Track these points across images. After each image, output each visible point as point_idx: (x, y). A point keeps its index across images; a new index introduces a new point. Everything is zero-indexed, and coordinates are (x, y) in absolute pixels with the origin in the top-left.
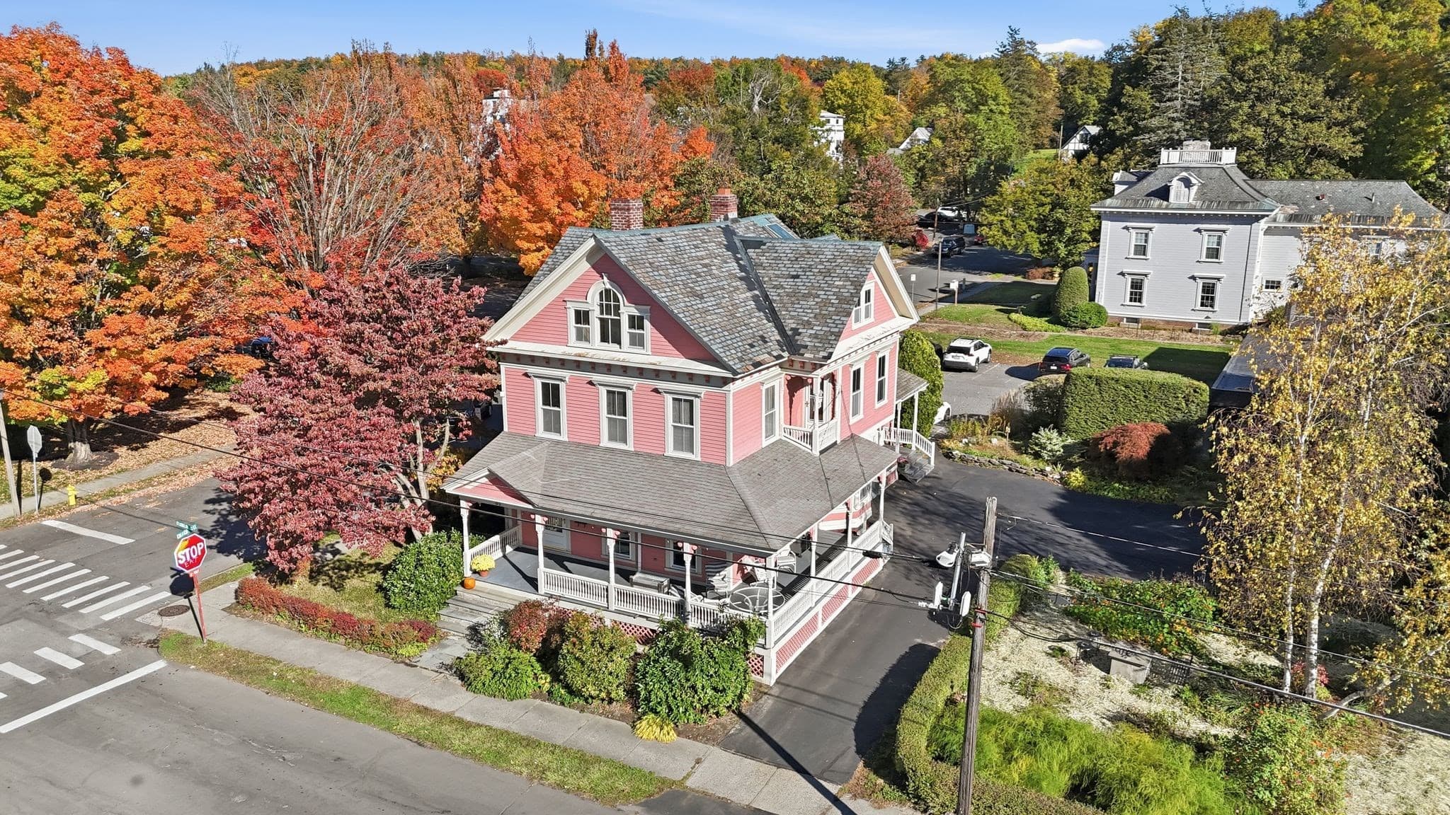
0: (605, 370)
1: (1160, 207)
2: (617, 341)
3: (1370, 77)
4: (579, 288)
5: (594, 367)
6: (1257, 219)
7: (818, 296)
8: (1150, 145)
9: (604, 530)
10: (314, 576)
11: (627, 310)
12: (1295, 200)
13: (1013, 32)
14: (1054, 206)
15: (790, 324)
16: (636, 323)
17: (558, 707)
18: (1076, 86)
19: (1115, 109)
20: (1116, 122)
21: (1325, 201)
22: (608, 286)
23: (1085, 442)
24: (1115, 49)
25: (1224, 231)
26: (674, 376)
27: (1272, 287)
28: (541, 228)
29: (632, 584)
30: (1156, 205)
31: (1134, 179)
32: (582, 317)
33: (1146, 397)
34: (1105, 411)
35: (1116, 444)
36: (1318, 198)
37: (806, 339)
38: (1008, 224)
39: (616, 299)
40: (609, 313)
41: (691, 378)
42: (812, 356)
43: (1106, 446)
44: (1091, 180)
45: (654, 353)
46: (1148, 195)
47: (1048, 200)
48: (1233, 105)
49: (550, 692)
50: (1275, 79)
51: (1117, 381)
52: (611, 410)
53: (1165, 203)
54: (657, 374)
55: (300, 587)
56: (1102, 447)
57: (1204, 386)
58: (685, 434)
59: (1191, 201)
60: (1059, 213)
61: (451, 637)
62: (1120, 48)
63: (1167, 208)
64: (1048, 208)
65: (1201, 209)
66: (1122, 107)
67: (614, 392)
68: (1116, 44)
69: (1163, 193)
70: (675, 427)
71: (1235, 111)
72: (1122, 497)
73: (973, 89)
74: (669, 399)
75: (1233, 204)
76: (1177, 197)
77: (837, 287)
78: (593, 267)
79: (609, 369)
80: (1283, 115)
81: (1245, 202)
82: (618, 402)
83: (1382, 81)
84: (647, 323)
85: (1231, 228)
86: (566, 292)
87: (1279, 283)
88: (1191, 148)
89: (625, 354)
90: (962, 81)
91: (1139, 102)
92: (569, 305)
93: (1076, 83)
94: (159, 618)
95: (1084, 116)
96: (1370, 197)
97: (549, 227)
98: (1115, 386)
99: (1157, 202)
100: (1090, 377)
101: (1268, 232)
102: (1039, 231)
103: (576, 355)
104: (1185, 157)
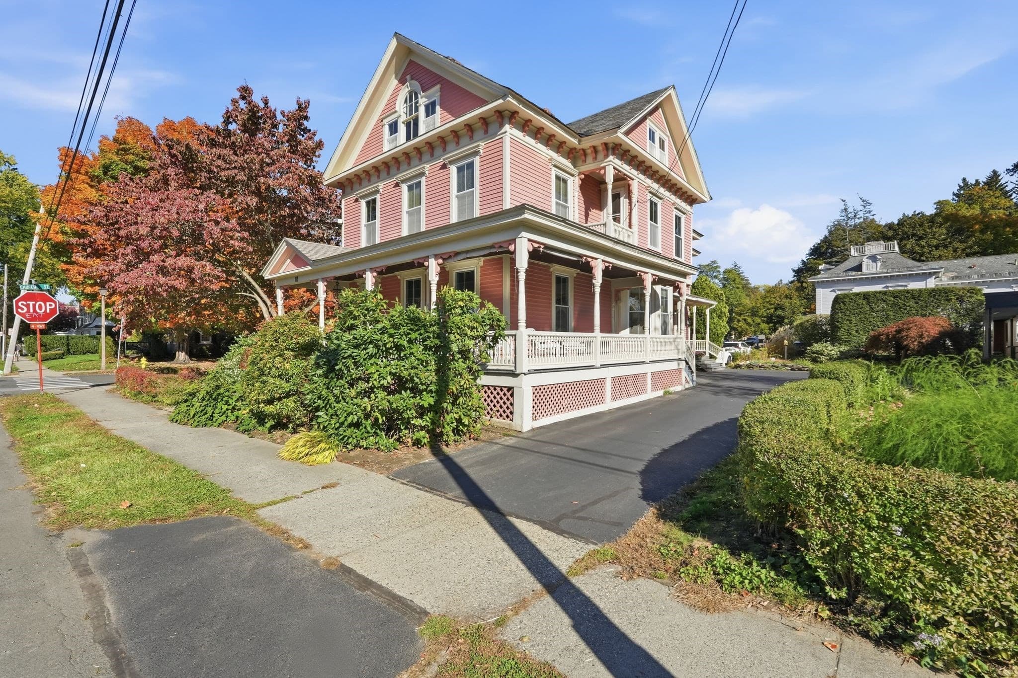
0: (407, 165)
1: (856, 275)
5: (398, 167)
11: (423, 100)
12: (952, 270)
14: (776, 309)
16: (430, 109)
21: (976, 268)
22: (410, 88)
26: (457, 142)
30: (853, 275)
32: (394, 128)
36: (970, 267)
38: (749, 320)
39: (417, 97)
40: (411, 113)
41: (471, 136)
46: (846, 270)
47: (772, 306)
52: (411, 205)
53: (859, 273)
54: (444, 148)
58: (467, 201)
59: (878, 269)
60: (779, 312)
63: (861, 275)
64: (772, 311)
65: (887, 273)
67: (413, 185)
69: (859, 268)
70: (457, 197)
76: (868, 268)
79: (409, 162)
82: (416, 194)
84: (438, 104)
85: (910, 283)
86: (383, 112)
88: (871, 245)
92: (384, 122)
96: (1013, 262)
99: (853, 273)
102: (768, 323)
104: (867, 251)
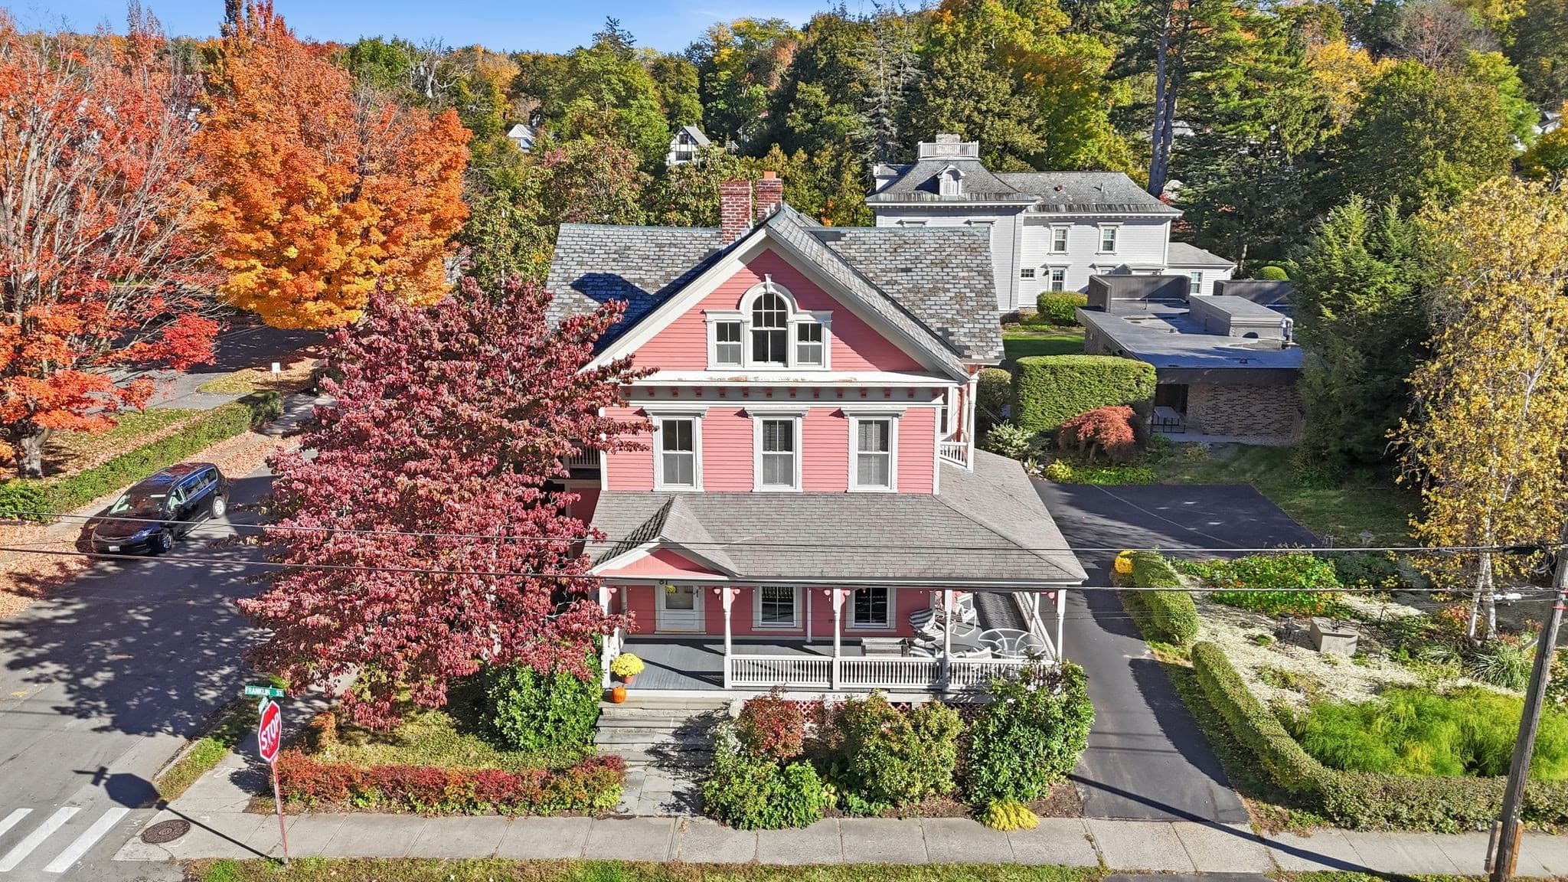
0: (763, 395)
1: (933, 200)
2: (781, 356)
3: (1040, 78)
4: (731, 294)
5: (746, 393)
6: (1020, 209)
7: (948, 290)
8: (859, 141)
9: (827, 593)
10: (343, 733)
11: (797, 317)
12: (1037, 191)
13: (613, 24)
15: (935, 324)
16: (808, 332)
17: (862, 821)
18: (666, 84)
19: (792, 106)
20: (794, 118)
21: (1063, 192)
22: (771, 290)
23: (1043, 434)
24: (694, 48)
25: (992, 223)
26: (864, 393)
27: (1027, 276)
28: (258, 240)
29: (864, 652)
30: (928, 199)
31: (894, 173)
32: (729, 332)
33: (1100, 381)
34: (1062, 400)
35: (1097, 431)
36: (1056, 189)
37: (963, 339)
39: (781, 305)
40: (769, 323)
41: (887, 393)
42: (981, 357)
43: (1086, 434)
44: (805, 178)
45: (836, 367)
46: (918, 188)
48: (939, 101)
49: (839, 805)
50: (971, 77)
51: (1072, 368)
52: (769, 444)
53: (936, 196)
54: (839, 393)
55: (332, 752)
56: (1081, 436)
57: (1151, 366)
58: (874, 464)
59: (960, 194)
61: (629, 770)
62: (697, 47)
63: (939, 201)
65: (972, 201)
66: (799, 104)
67: (774, 422)
68: (694, 43)
69: (933, 186)
70: (859, 455)
71: (939, 107)
72: (1112, 483)
73: (620, 81)
74: (854, 422)
75: (999, 196)
76: (948, 189)
77: (964, 278)
78: (749, 266)
79: (769, 393)
80: (980, 112)
81: (1009, 194)
82: (780, 435)
83: (1050, 82)
84: (827, 333)
85: (997, 219)
86: (706, 301)
87: (1032, 271)
88: (943, 141)
89: (794, 372)
90: (609, 72)
91: (813, 98)
92: (710, 317)
93: (665, 81)
94: (145, 847)
95: (676, 116)
96: (1099, 187)
97: (270, 238)
98: (1071, 373)
99: (928, 196)
100: (1045, 367)
101: (1028, 222)
103: (731, 380)
104: (939, 151)
